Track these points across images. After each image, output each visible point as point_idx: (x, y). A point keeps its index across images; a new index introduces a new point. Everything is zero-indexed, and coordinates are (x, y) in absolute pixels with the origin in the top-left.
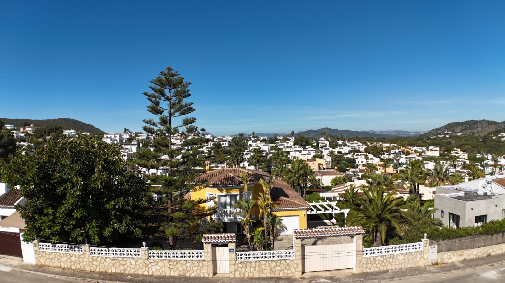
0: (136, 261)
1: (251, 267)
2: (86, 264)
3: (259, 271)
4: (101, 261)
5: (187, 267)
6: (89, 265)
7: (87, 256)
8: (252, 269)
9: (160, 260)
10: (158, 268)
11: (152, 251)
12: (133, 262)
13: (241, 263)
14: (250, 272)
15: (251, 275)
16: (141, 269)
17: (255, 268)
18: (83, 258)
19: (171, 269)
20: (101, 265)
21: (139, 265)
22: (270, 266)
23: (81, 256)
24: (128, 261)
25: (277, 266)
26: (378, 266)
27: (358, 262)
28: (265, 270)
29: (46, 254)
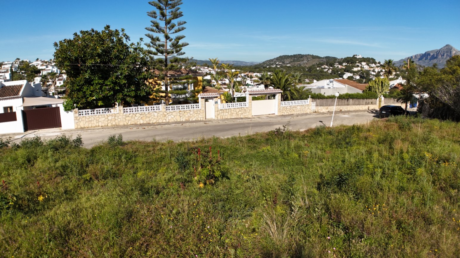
0: (158, 113)
1: (226, 112)
2: (121, 120)
3: (230, 114)
4: (132, 116)
5: (190, 114)
6: (123, 120)
7: (122, 115)
8: (227, 113)
9: (174, 112)
10: (173, 116)
11: (168, 106)
12: (156, 114)
13: (221, 110)
14: (226, 115)
15: (226, 117)
16: (161, 118)
19: (181, 117)
21: (160, 116)
22: (236, 111)
23: (117, 115)
24: (152, 114)
25: (239, 111)
26: (288, 112)
27: (279, 109)
28: (233, 114)
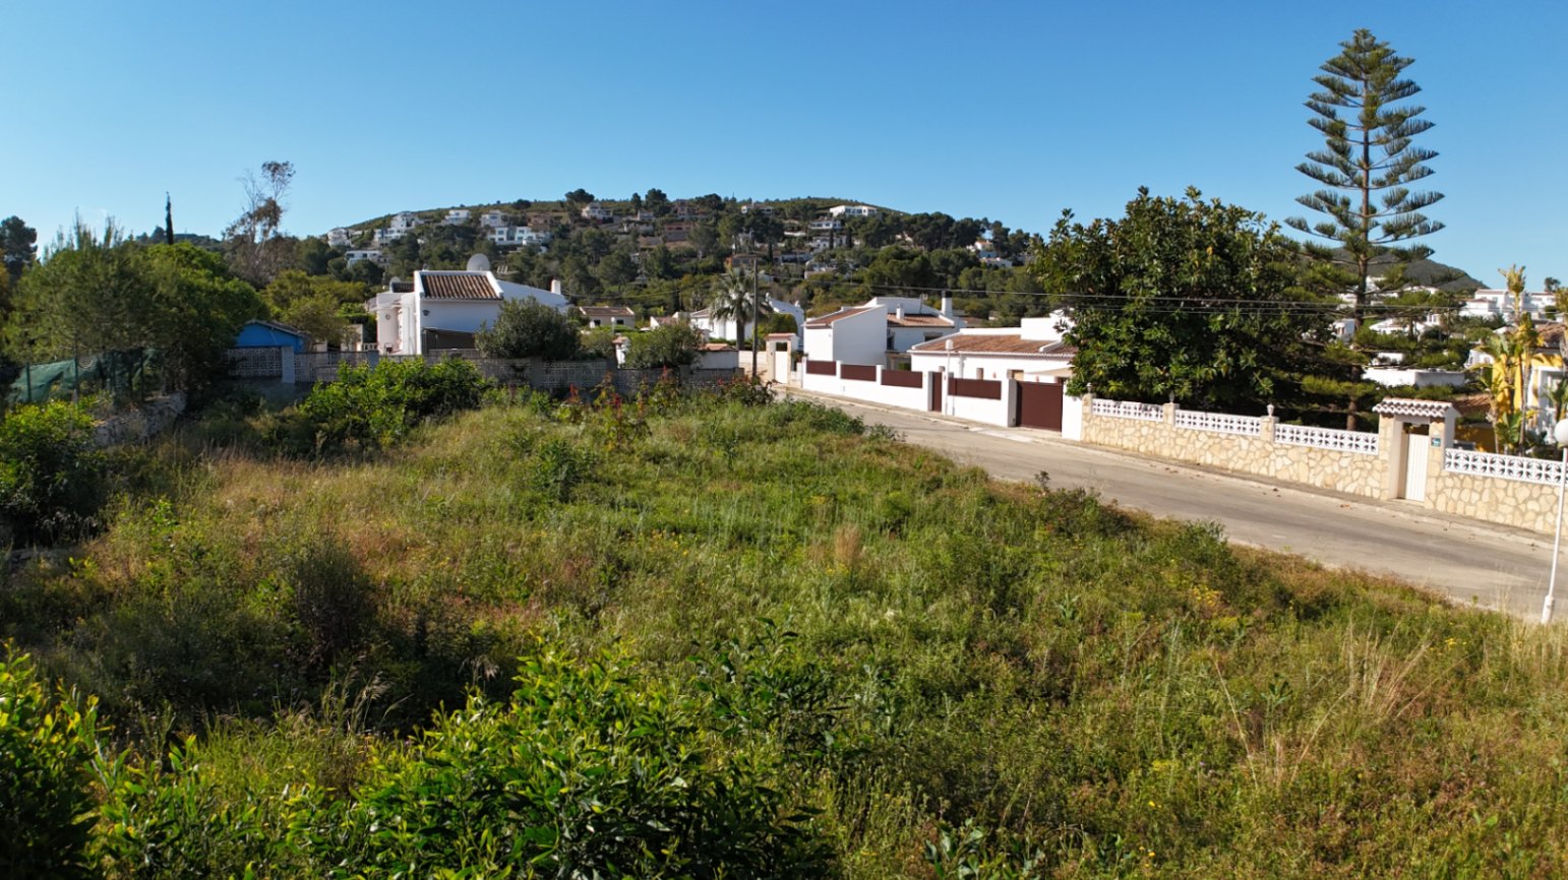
0: (1251, 444)
1: (1472, 490)
2: (1165, 443)
3: (1489, 504)
4: (1189, 438)
5: (1341, 468)
6: (1170, 444)
7: (1168, 427)
8: (1475, 496)
9: (1295, 447)
10: (1288, 462)
11: (1282, 426)
12: (1245, 444)
13: (1452, 475)
14: (1469, 503)
15: (1470, 511)
16: (1256, 461)
17: (1481, 493)
18: (1161, 431)
19: (1310, 468)
20: (1190, 446)
21: (1255, 454)
22: (1514, 496)
23: (1158, 428)
24: (1236, 443)
25: (1531, 498)
28: (1503, 503)
29: (1101, 420)
